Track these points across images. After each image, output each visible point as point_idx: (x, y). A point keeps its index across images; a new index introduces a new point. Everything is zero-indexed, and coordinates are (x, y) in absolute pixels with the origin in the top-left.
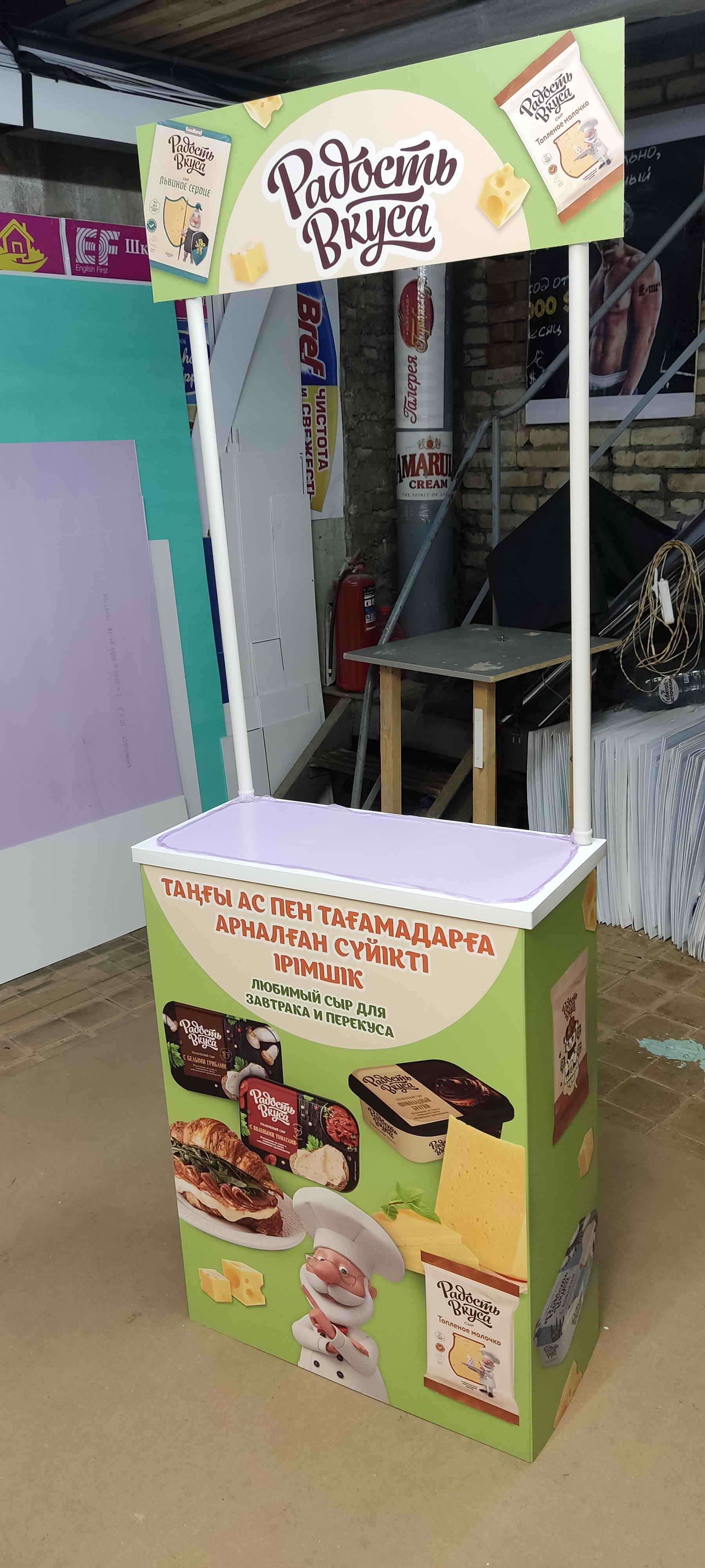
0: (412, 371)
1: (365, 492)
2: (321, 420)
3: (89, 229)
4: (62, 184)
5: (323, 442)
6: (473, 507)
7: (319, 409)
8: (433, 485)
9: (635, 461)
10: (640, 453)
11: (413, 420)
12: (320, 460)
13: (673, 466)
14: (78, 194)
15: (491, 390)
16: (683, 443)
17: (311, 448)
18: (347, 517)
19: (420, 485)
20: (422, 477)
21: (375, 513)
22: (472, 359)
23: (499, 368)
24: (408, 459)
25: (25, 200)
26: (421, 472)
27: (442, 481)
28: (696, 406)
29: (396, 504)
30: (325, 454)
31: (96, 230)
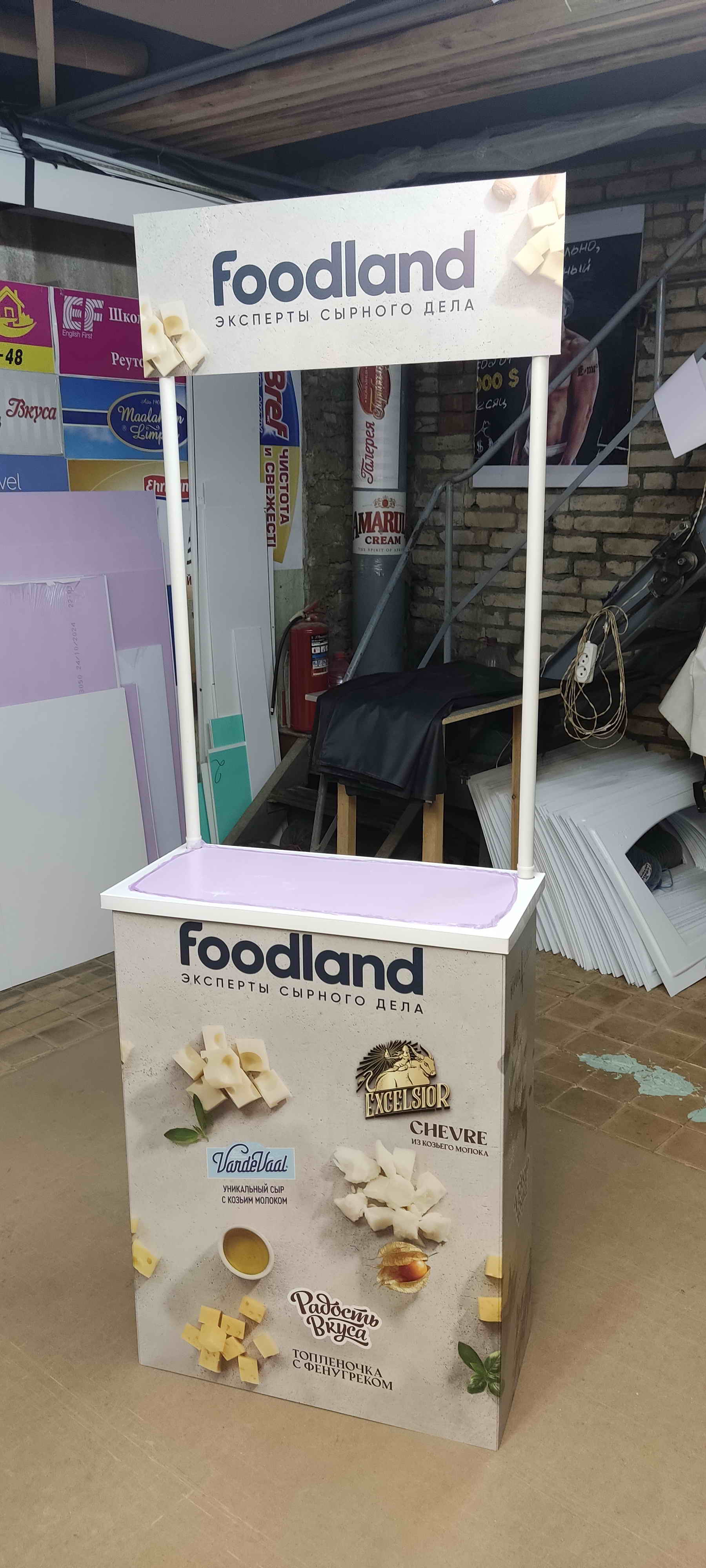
0: (370, 436)
1: (323, 545)
2: (284, 478)
3: (75, 298)
4: (52, 255)
5: (285, 498)
6: (423, 563)
7: (282, 467)
8: (387, 542)
9: (573, 526)
10: (579, 518)
11: (370, 481)
12: (281, 515)
13: (608, 531)
14: (66, 265)
15: (440, 455)
16: (617, 510)
17: (274, 504)
18: (306, 569)
19: (376, 540)
20: (377, 533)
21: (331, 565)
22: (423, 426)
23: (448, 435)
24: (364, 516)
25: (17, 268)
26: (377, 528)
27: (396, 537)
28: (629, 477)
29: (352, 558)
30: (287, 509)
31: (82, 299)
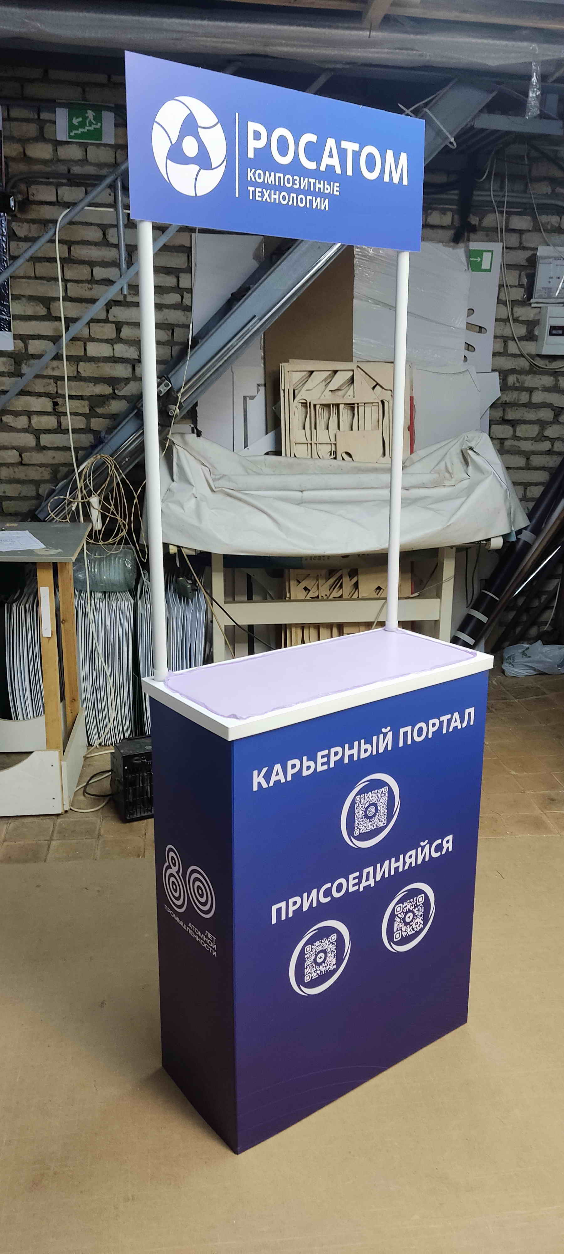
16: (6, 371)
28: (14, 343)
